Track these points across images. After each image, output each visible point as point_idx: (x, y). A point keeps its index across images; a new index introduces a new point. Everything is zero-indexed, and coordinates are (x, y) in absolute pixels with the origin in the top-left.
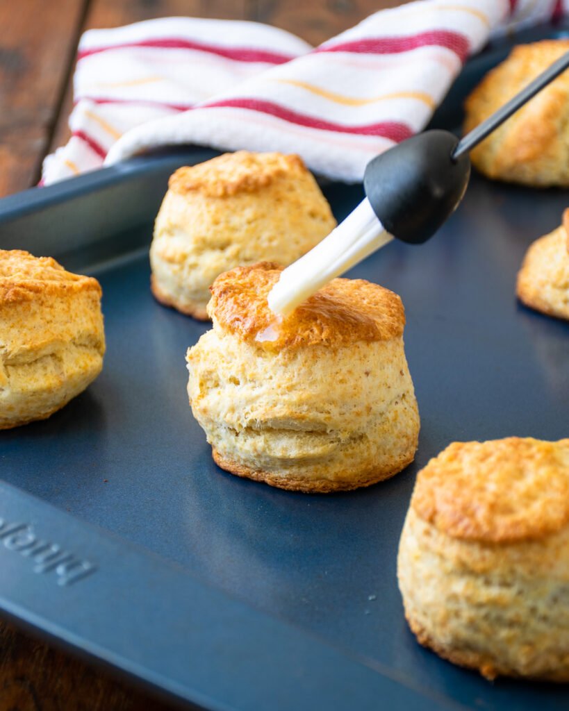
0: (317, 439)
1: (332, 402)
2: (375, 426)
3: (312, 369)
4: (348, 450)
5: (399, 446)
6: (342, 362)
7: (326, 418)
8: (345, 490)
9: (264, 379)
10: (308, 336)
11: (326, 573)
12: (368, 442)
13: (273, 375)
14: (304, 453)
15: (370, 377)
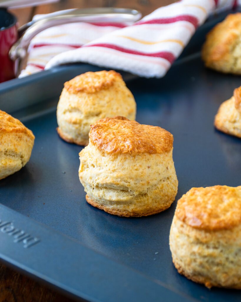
0: (125, 193)
1: (131, 178)
2: (152, 190)
3: (124, 163)
4: (138, 200)
5: (163, 200)
6: (137, 161)
7: (128, 185)
8: (136, 217)
9: (104, 166)
10: (123, 149)
11: (137, 242)
12: (148, 197)
13: (108, 165)
14: (119, 199)
15: (150, 169)
